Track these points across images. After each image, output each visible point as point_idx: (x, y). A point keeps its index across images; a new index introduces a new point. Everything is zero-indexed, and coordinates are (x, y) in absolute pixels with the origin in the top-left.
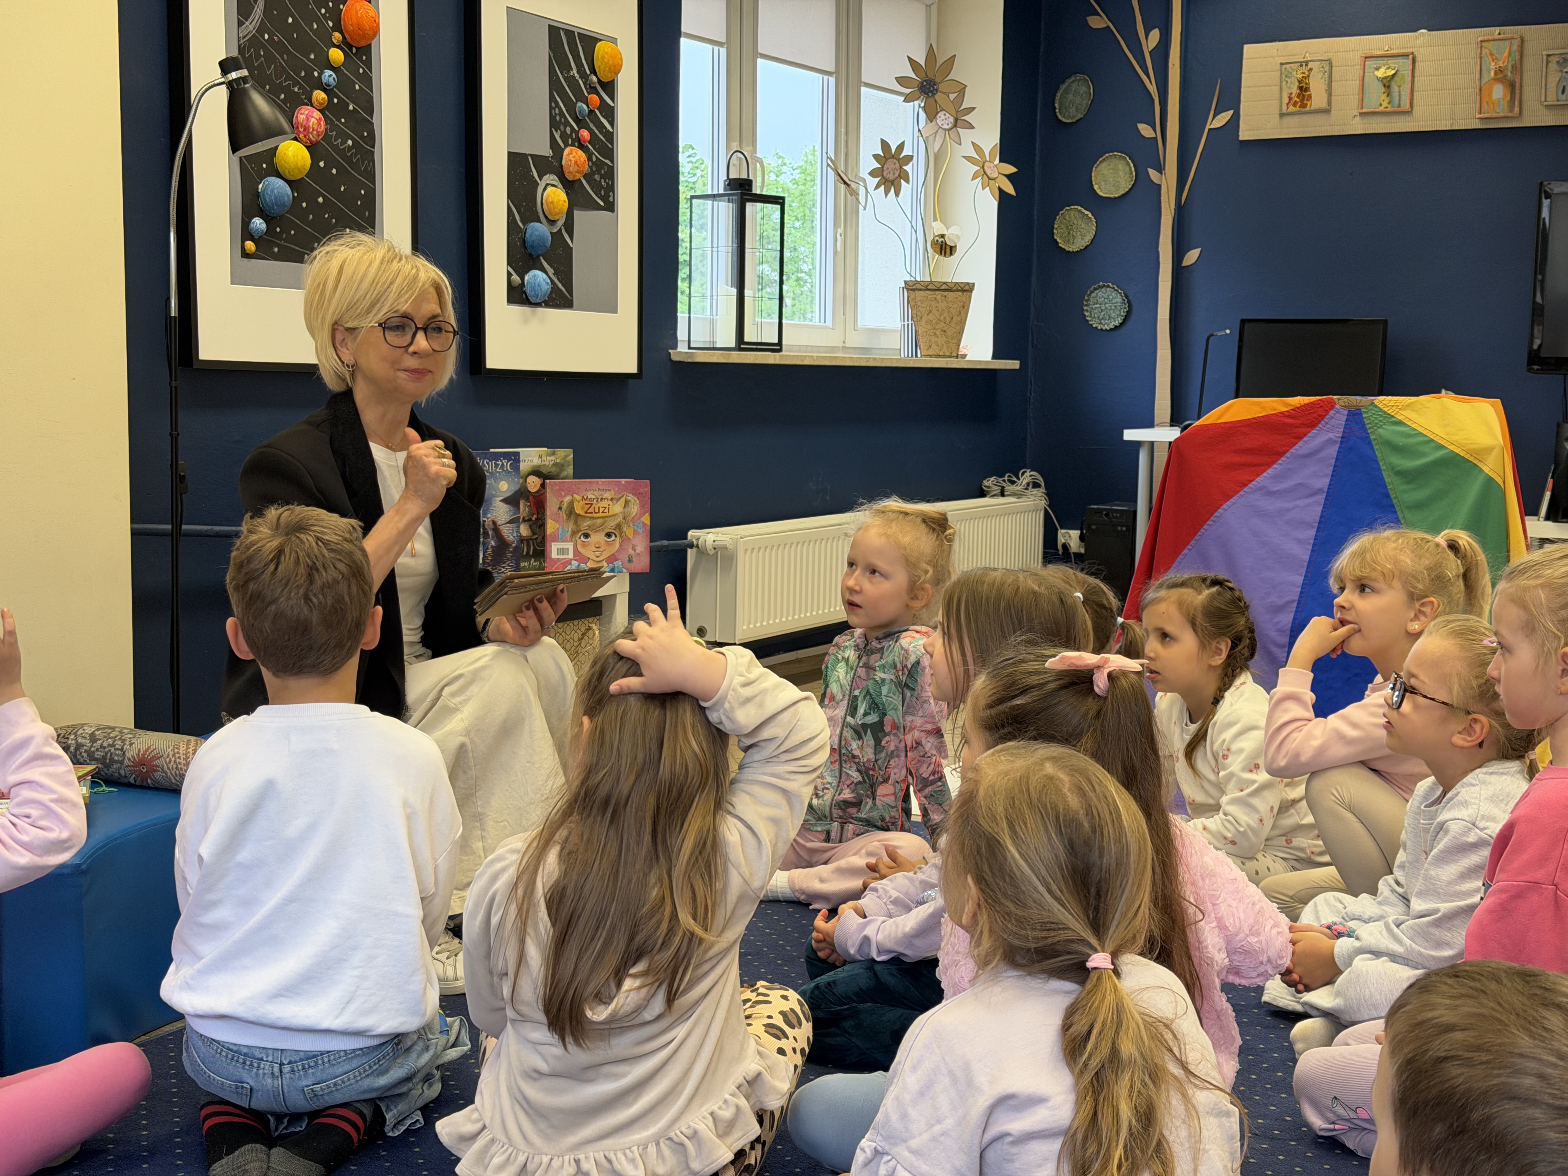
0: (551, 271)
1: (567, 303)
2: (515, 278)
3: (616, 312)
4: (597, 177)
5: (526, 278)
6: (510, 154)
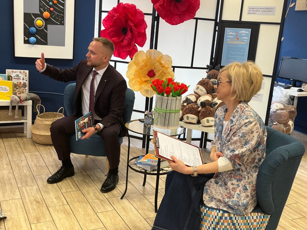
0: (39, 38)
2: (26, 39)
3: (65, 46)
4: (57, 18)
5: (30, 39)
6: (24, 13)
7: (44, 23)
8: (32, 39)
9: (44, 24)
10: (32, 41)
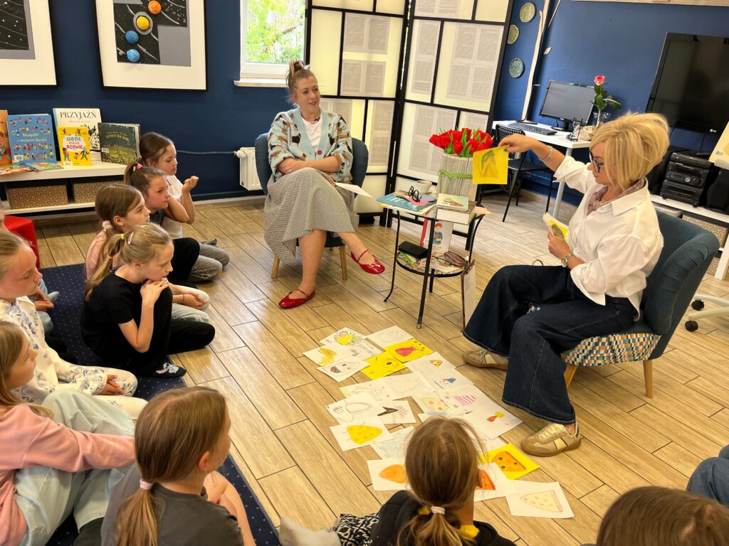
0: (144, 50)
1: (157, 61)
2: (121, 52)
3: (190, 65)
4: (175, 13)
5: (128, 52)
6: (115, 5)
7: (152, 22)
8: (132, 53)
9: (152, 25)
10: (133, 56)
